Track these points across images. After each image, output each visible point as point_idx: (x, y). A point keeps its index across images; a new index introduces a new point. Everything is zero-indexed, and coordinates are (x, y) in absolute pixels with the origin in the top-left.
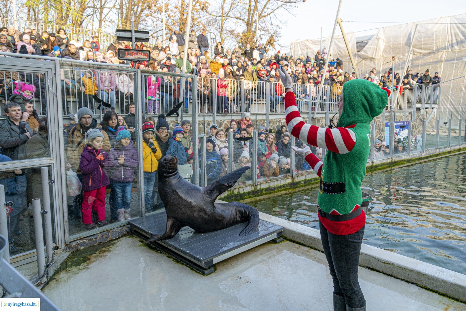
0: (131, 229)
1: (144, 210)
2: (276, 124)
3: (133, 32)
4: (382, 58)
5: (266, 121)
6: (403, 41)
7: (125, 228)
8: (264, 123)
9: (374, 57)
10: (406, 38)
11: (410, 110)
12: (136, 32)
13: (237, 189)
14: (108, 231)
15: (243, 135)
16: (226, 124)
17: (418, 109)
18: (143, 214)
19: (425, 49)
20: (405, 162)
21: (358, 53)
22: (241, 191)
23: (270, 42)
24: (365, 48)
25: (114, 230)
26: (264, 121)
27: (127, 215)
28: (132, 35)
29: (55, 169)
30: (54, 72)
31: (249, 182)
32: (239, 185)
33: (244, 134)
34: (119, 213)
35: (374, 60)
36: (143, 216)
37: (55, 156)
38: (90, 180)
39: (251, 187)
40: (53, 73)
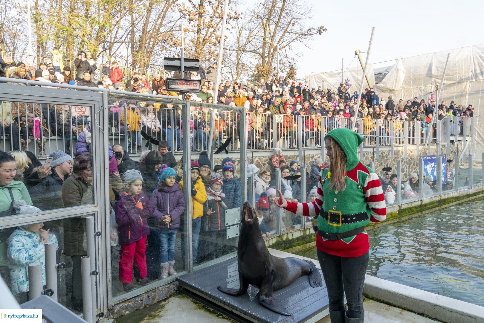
0: (179, 287)
1: (191, 263)
2: (309, 160)
3: (182, 60)
4: (403, 90)
5: (298, 157)
6: (423, 71)
7: (172, 286)
8: (296, 159)
9: (393, 88)
10: (427, 69)
11: (443, 143)
12: (186, 60)
13: (286, 235)
14: (154, 290)
16: (257, 161)
17: (452, 142)
18: (191, 267)
19: (447, 80)
20: (453, 200)
21: (377, 85)
22: (290, 238)
23: (291, 75)
24: (384, 80)
25: (160, 289)
26: (297, 157)
27: (172, 270)
28: (181, 63)
29: (99, 218)
31: (298, 226)
32: (287, 230)
35: (394, 92)
36: (191, 270)
37: (99, 202)
38: (129, 232)
39: (300, 232)
40: (100, 106)
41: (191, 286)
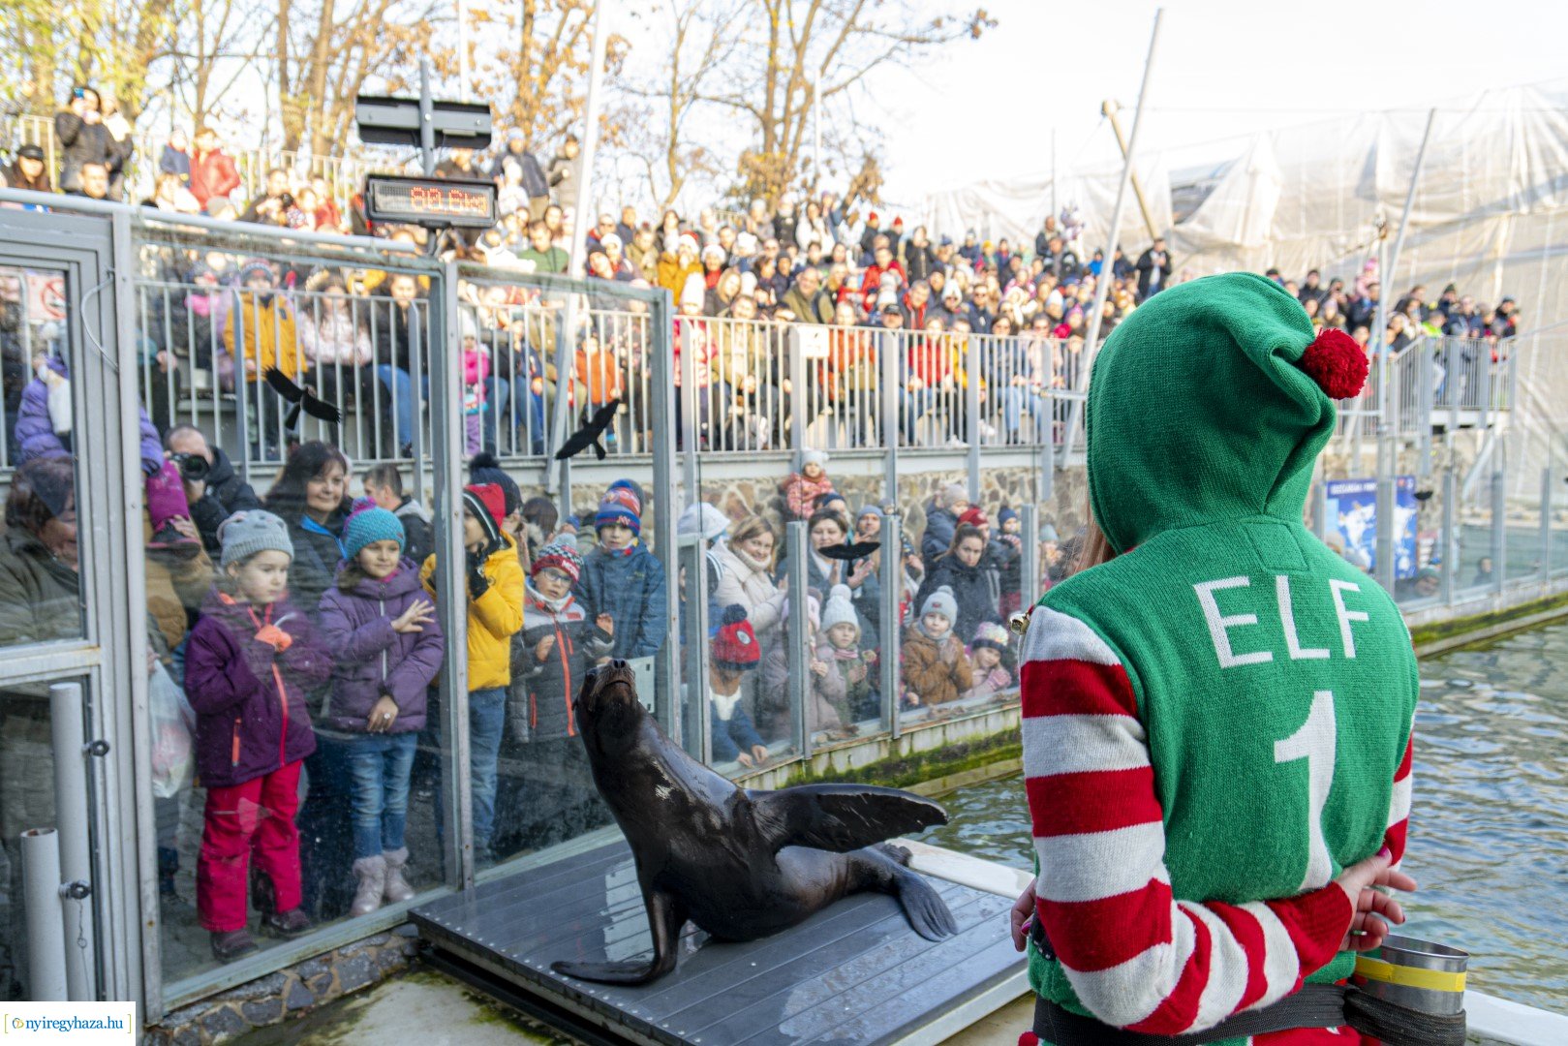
0: (421, 945)
1: (468, 856)
2: (923, 493)
3: (428, 106)
4: (1270, 245)
5: (883, 484)
6: (1344, 179)
7: (394, 942)
8: (876, 491)
9: (1237, 240)
10: (1357, 171)
11: (1408, 435)
12: (440, 105)
13: (824, 758)
14: (324, 957)
15: (826, 536)
16: (732, 495)
17: (1439, 430)
18: (467, 873)
19: (1430, 208)
20: (1434, 635)
21: (1181, 228)
22: (841, 768)
23: (865, 186)
24: (1204, 210)
25: (349, 951)
26: (878, 482)
27: (398, 884)
28: (421, 118)
29: (107, 690)
30: (105, 266)
31: (868, 728)
32: (830, 739)
33: (831, 532)
34: (360, 874)
35: (1240, 254)
36: (467, 884)
37: (105, 632)
38: (237, 740)
39: (875, 746)
40: (103, 269)
41: (460, 940)
